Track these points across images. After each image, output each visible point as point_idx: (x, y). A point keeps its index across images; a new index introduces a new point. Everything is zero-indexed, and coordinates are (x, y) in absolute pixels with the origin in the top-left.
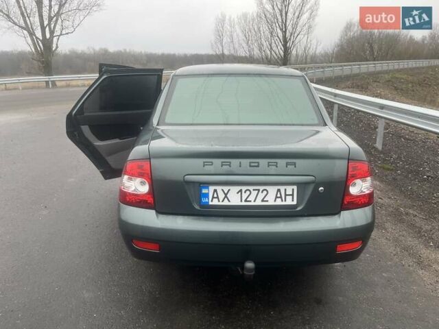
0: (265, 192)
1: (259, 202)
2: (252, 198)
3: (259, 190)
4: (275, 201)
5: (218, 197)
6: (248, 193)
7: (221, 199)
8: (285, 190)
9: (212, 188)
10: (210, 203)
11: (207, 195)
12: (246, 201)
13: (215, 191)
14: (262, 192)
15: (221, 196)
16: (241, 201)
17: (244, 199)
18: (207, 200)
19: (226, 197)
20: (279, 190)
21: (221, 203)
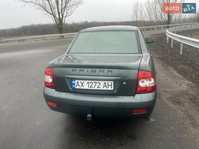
0: (99, 84)
1: (96, 88)
2: (93, 86)
3: (96, 83)
4: (103, 88)
5: (79, 85)
6: (91, 83)
7: (80, 86)
8: (108, 83)
9: (76, 81)
10: (76, 88)
11: (74, 84)
12: (91, 87)
13: (78, 82)
14: (98, 83)
15: (80, 85)
16: (89, 87)
17: (90, 86)
18: (74, 86)
19: (82, 85)
20: (105, 83)
21: (80, 88)
